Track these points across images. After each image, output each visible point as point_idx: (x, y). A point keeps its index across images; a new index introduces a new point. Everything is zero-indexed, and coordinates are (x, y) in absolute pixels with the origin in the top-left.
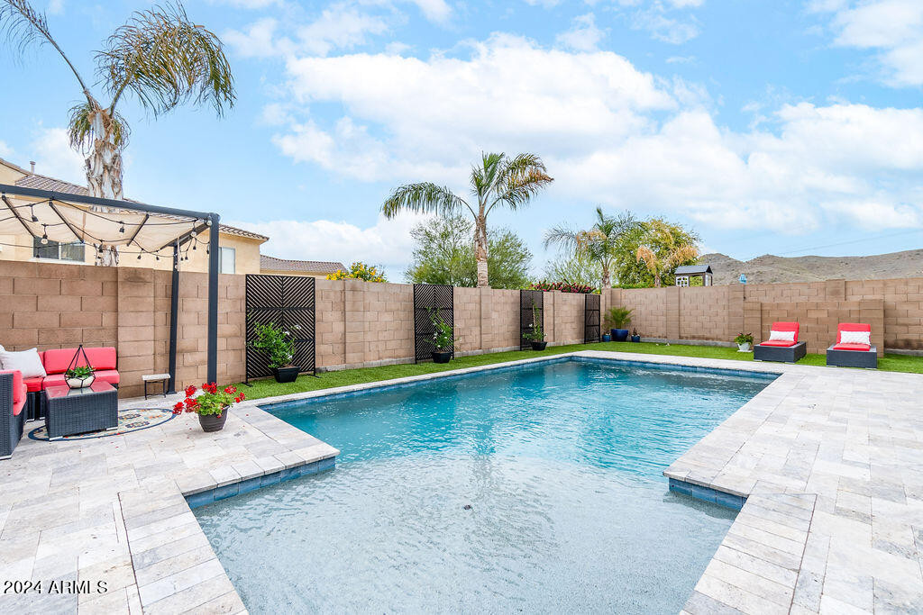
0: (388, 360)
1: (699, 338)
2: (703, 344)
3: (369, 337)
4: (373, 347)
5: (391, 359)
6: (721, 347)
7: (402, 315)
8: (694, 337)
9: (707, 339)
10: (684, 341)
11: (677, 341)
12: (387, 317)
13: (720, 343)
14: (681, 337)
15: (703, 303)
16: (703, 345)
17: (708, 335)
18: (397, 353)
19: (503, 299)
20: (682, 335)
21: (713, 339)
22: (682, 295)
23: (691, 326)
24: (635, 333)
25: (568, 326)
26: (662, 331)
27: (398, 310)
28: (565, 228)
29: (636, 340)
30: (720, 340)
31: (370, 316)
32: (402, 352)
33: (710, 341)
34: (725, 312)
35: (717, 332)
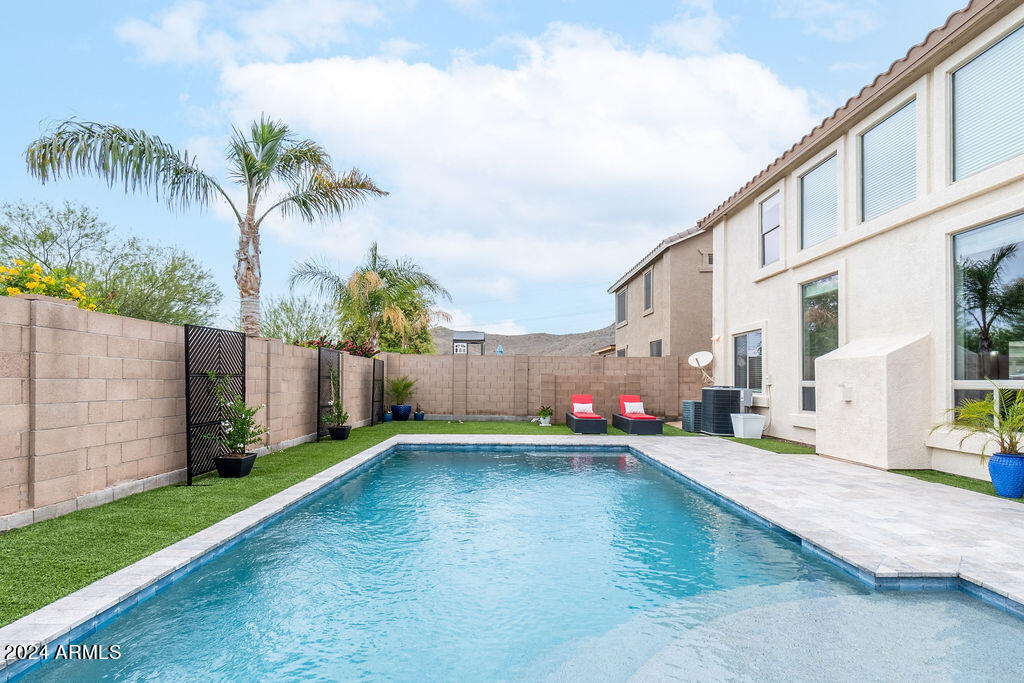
0: (126, 484)
1: (486, 412)
2: (490, 419)
3: (89, 438)
4: (94, 460)
5: (132, 483)
6: (508, 421)
7: (153, 386)
8: (481, 412)
9: (494, 413)
10: (471, 416)
11: (465, 417)
12: (124, 392)
13: (506, 417)
14: (467, 413)
15: (491, 374)
16: (490, 421)
17: (494, 409)
18: (145, 466)
19: (293, 362)
20: (470, 410)
21: (499, 414)
22: (470, 365)
23: (478, 399)
24: (418, 409)
25: (354, 401)
26: (447, 406)
27: (146, 377)
28: (321, 265)
29: (419, 418)
30: (506, 414)
31: (89, 388)
32: (151, 464)
33: (497, 416)
34: (511, 385)
35: (504, 406)
